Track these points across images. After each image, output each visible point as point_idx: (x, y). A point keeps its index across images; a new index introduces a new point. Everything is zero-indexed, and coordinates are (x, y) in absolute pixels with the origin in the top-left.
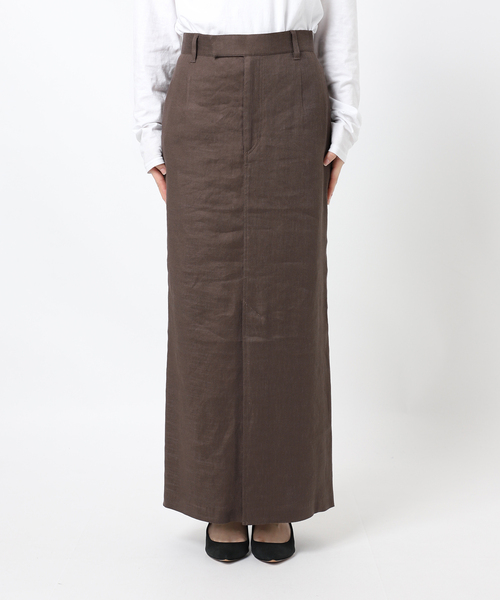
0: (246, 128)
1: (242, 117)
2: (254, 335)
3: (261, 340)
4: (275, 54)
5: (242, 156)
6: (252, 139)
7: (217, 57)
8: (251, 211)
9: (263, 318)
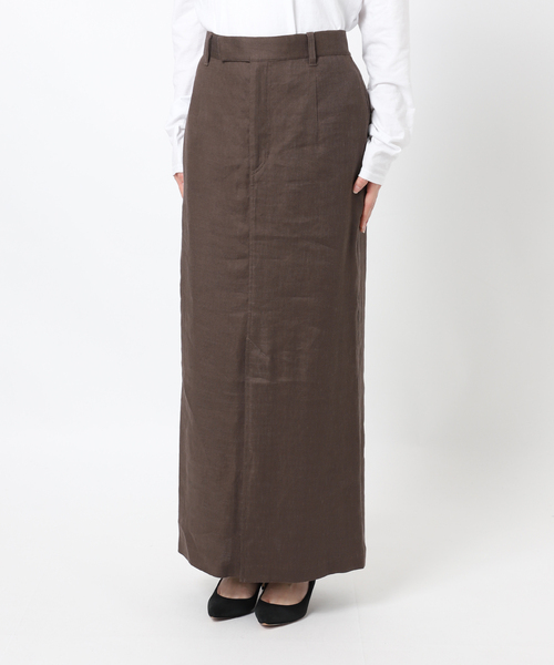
0: (252, 143)
1: (248, 131)
2: (257, 376)
3: (265, 381)
4: (285, 60)
5: (248, 176)
6: (258, 156)
7: (224, 62)
8: (257, 238)
9: (268, 358)
